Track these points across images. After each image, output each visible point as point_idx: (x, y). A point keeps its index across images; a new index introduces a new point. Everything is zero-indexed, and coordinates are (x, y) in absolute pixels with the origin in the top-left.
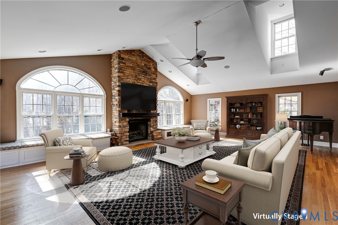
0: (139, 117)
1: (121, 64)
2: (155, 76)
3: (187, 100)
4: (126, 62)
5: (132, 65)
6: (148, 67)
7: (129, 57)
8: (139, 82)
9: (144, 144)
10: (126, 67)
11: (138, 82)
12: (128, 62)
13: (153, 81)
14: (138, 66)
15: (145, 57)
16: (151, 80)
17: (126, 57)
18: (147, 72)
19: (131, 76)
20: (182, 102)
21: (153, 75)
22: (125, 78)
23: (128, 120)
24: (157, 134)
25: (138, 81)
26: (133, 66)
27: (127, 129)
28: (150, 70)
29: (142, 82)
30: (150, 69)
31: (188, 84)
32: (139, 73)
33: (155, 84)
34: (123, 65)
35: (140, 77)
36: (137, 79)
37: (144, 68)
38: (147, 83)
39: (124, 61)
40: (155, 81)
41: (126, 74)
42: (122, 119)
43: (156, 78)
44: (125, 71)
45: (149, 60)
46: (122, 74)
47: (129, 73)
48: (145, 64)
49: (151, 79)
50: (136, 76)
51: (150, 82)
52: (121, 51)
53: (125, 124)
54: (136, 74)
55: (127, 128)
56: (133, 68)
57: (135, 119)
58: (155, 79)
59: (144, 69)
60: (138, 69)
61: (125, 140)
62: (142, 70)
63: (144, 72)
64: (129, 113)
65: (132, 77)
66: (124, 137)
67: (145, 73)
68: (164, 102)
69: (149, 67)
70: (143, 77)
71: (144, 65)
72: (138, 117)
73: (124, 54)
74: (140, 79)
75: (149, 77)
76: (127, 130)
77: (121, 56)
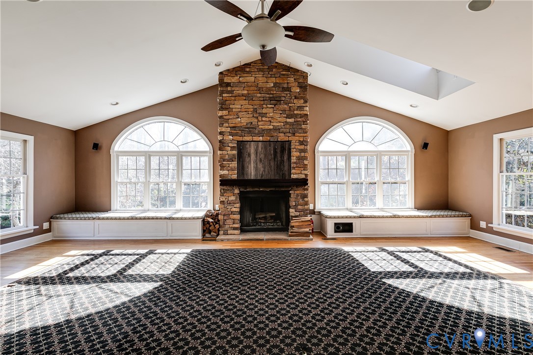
0: (262, 187)
1: (224, 95)
2: (302, 101)
3: (425, 146)
4: (233, 89)
5: (245, 92)
6: (283, 88)
7: (241, 79)
8: (262, 121)
9: (263, 240)
10: (233, 98)
11: (260, 121)
12: (237, 89)
13: (295, 112)
14: (260, 90)
15: (274, 70)
16: (292, 113)
17: (235, 80)
18: (280, 97)
19: (246, 111)
20: (407, 151)
21: (295, 101)
22: (231, 117)
23: (237, 191)
24: (301, 224)
25: (260, 118)
26: (249, 92)
27: (236, 208)
28: (289, 92)
29: (267, 119)
30: (288, 89)
31: (414, 104)
32: (262, 102)
33: (300, 119)
34: (228, 95)
35: (264, 111)
36: (258, 115)
37: (272, 92)
38: (280, 119)
39: (229, 89)
40: (302, 112)
41: (234, 110)
42: (226, 190)
43: (304, 105)
44: (231, 106)
45: (284, 73)
46: (225, 112)
47: (240, 107)
48: (275, 84)
49: (290, 110)
50: (255, 110)
51: (288, 117)
52: (224, 73)
53: (232, 198)
54: (255, 107)
55: (235, 206)
56: (248, 97)
57: (251, 190)
58: (300, 108)
59: (273, 94)
60: (259, 95)
61: (231, 226)
62: (268, 96)
63: (271, 99)
64: (241, 178)
65: (246, 113)
66: (229, 222)
67: (276, 101)
68: (346, 156)
69: (285, 86)
70: (271, 110)
71: (272, 85)
72: (259, 187)
73: (229, 76)
74: (264, 115)
75: (286, 106)
76: (234, 209)
77: (225, 81)
